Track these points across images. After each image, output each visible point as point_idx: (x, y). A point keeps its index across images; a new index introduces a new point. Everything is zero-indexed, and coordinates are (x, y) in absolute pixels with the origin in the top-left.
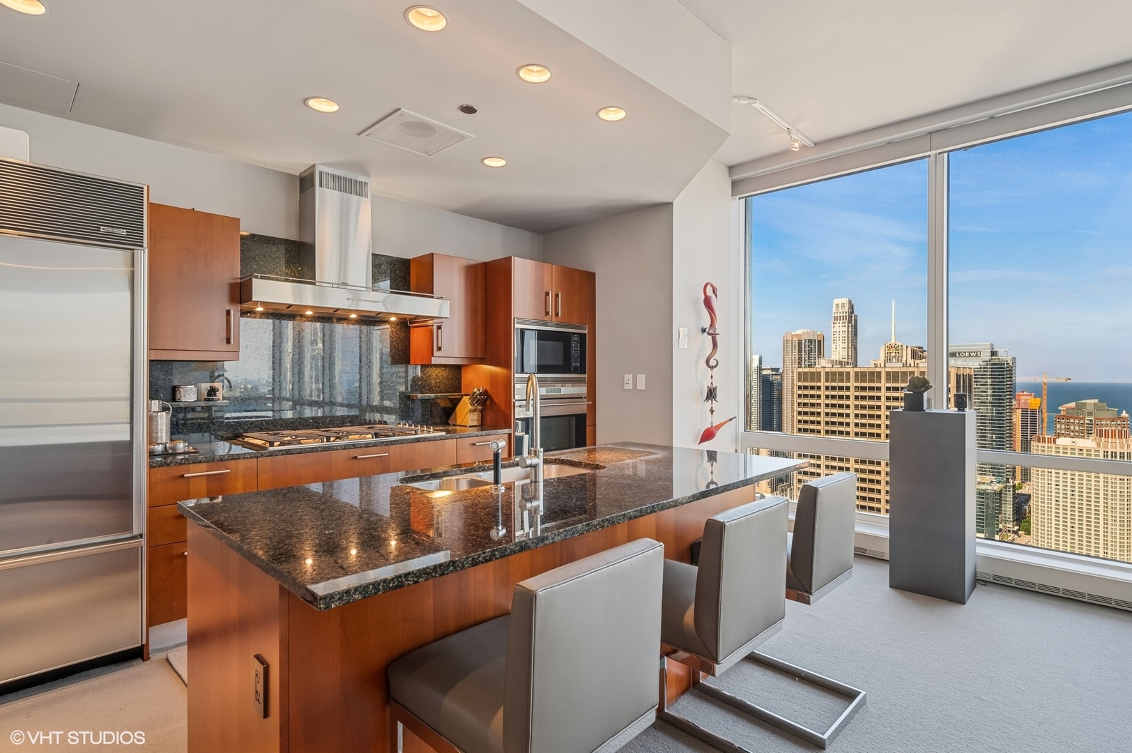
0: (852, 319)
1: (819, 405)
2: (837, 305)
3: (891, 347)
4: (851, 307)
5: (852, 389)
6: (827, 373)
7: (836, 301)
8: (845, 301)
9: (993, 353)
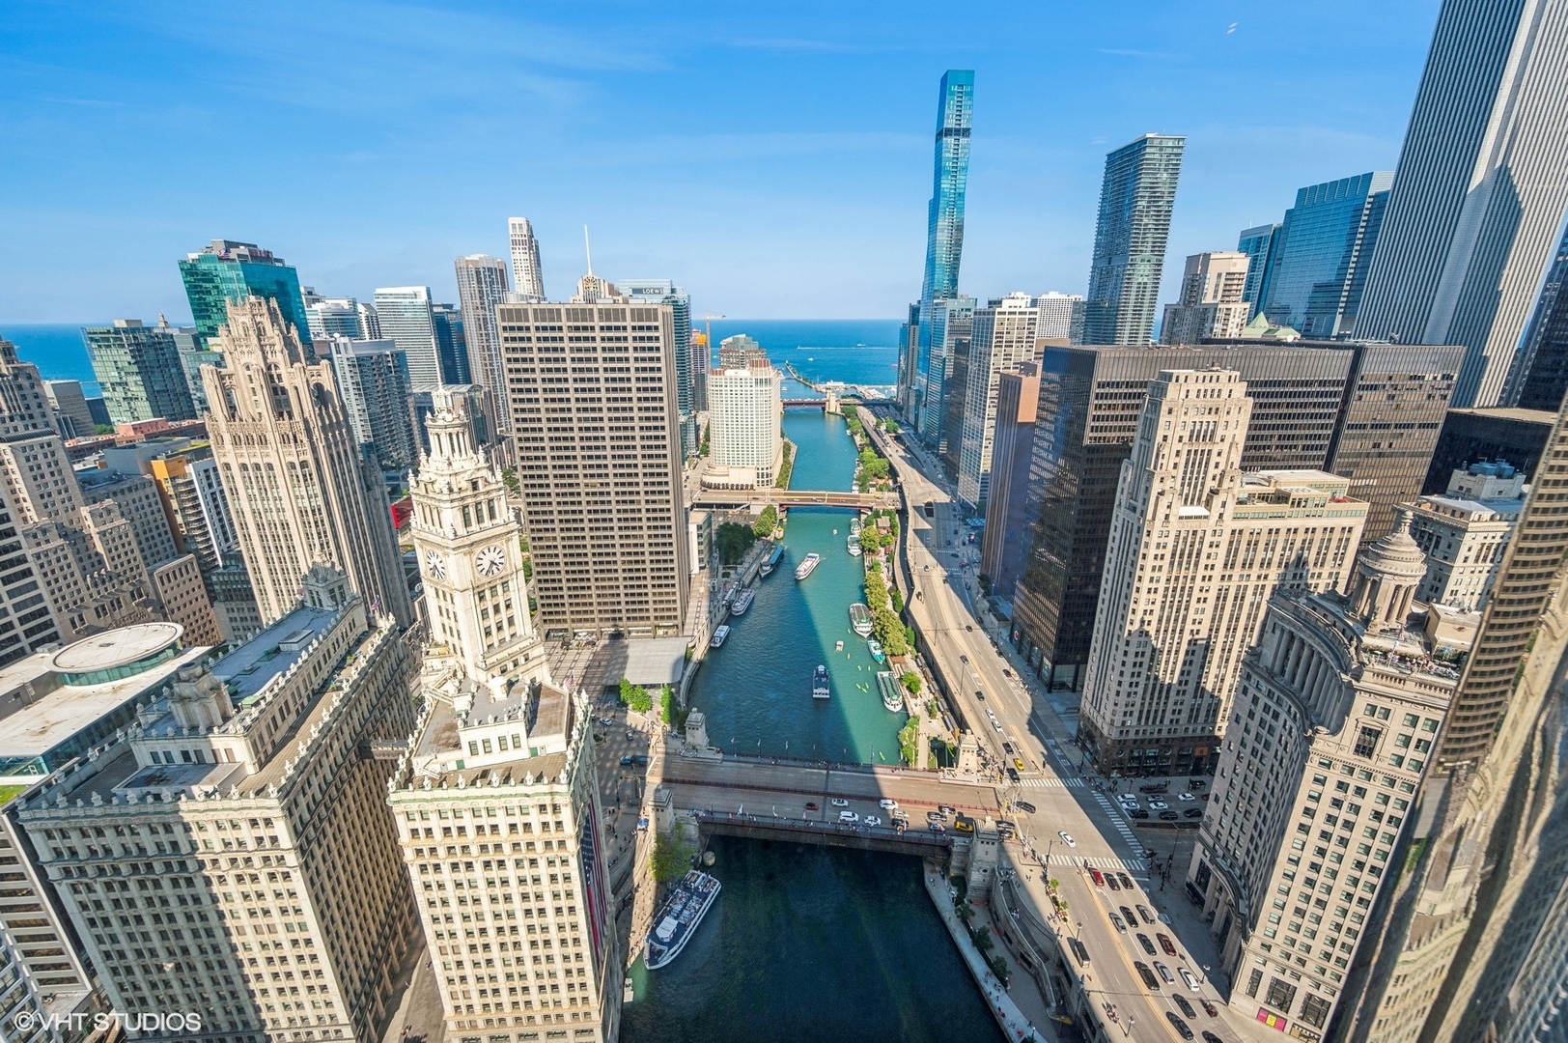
0: (532, 245)
1: (531, 349)
2: (514, 225)
3: (588, 281)
4: (530, 229)
5: (565, 329)
6: (535, 310)
7: (512, 220)
8: (522, 220)
9: (673, 291)
